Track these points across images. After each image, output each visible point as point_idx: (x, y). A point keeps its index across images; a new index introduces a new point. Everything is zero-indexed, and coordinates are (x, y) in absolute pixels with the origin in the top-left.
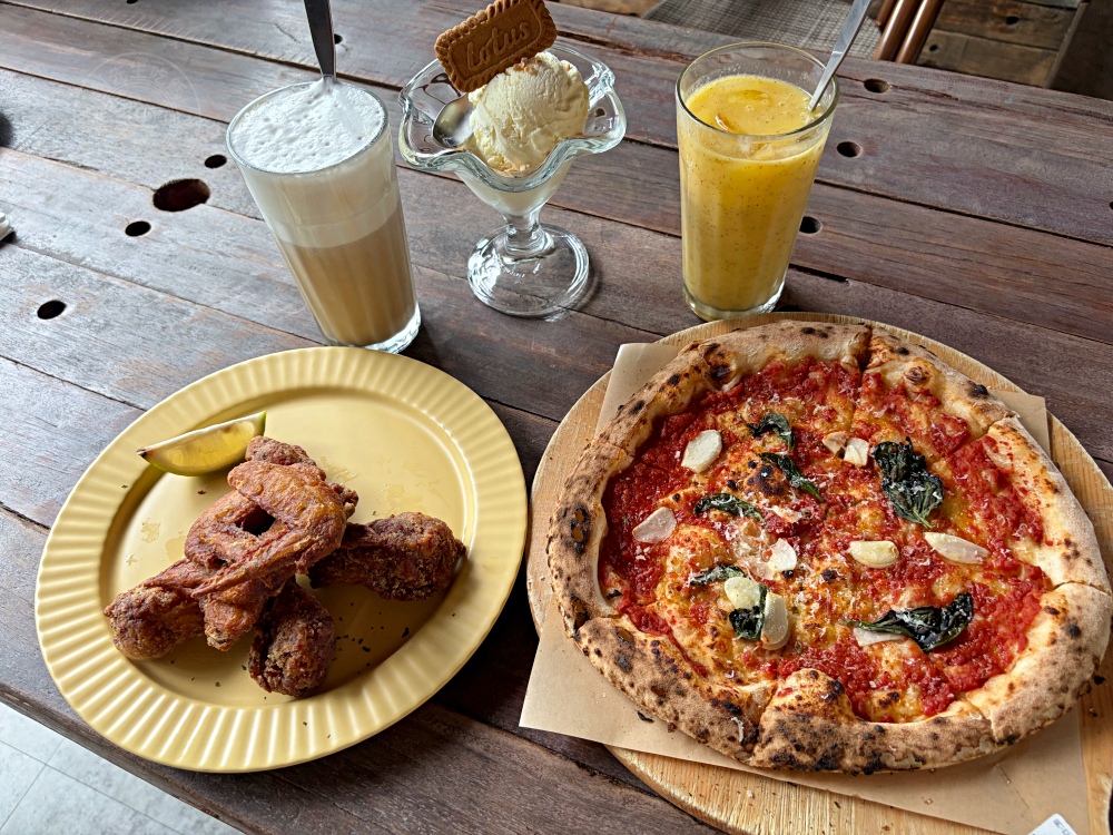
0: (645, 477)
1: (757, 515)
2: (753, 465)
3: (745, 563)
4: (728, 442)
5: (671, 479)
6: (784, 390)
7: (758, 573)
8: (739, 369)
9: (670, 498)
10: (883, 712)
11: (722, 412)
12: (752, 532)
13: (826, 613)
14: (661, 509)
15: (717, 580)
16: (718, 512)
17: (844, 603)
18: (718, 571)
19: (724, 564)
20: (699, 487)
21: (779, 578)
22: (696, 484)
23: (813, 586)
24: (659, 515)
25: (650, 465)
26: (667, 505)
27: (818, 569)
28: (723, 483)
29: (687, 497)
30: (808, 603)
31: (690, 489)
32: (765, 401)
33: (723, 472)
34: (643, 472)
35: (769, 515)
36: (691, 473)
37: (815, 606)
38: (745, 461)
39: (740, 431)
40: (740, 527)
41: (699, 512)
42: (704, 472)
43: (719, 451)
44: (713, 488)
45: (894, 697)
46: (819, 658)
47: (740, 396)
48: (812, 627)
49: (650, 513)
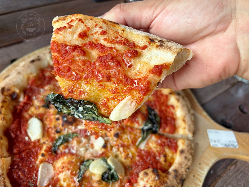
1: (75, 135)
2: (58, 119)
4: (41, 118)
5: (34, 150)
7: (95, 154)
10: (167, 164)
12: (79, 142)
16: (62, 146)
18: (82, 167)
21: (103, 150)
22: (44, 143)
23: (115, 143)
24: (42, 169)
27: (111, 136)
28: (54, 134)
29: (46, 151)
30: (118, 150)
31: (44, 147)
32: (39, 94)
33: (50, 130)
34: (19, 157)
35: (79, 132)
36: (39, 141)
37: (121, 149)
38: (54, 120)
39: (41, 111)
40: (74, 143)
41: (56, 152)
43: (41, 124)
45: (165, 156)
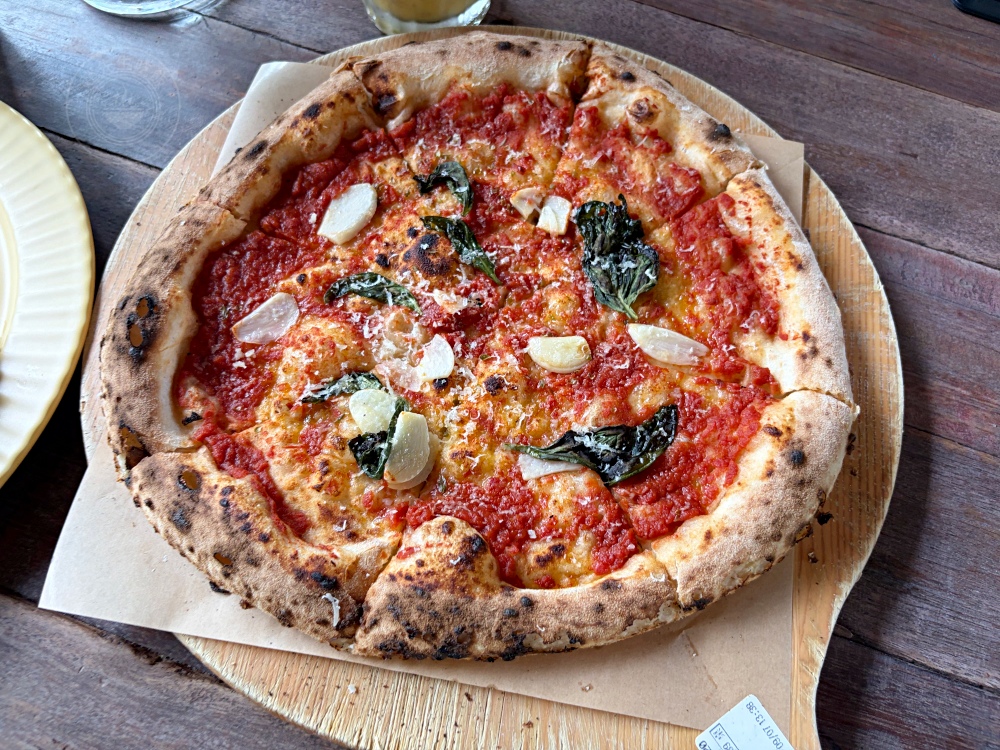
0: (261, 249)
1: (412, 302)
2: (414, 233)
3: (383, 370)
4: (385, 203)
5: (300, 253)
6: (468, 129)
7: (401, 382)
8: (409, 99)
9: (294, 280)
10: (540, 573)
11: (382, 159)
12: (402, 326)
13: (484, 435)
14: (278, 296)
15: (342, 393)
16: (358, 299)
17: (510, 420)
18: (346, 380)
19: (355, 372)
20: (337, 264)
21: (428, 390)
22: (335, 259)
23: (472, 399)
24: (274, 304)
25: (271, 232)
26: (288, 290)
27: (482, 375)
28: (371, 259)
29: (317, 278)
30: (462, 422)
31: (327, 266)
32: (442, 144)
33: (374, 242)
34: (259, 242)
35: (429, 302)
36: (329, 245)
37: (471, 426)
38: (404, 227)
39: (405, 185)
40: (386, 318)
41: (333, 298)
42: (348, 243)
43: (371, 214)
44: (357, 266)
45: (558, 551)
46: (466, 498)
47: (409, 135)
48: (462, 456)
49: (262, 301)
